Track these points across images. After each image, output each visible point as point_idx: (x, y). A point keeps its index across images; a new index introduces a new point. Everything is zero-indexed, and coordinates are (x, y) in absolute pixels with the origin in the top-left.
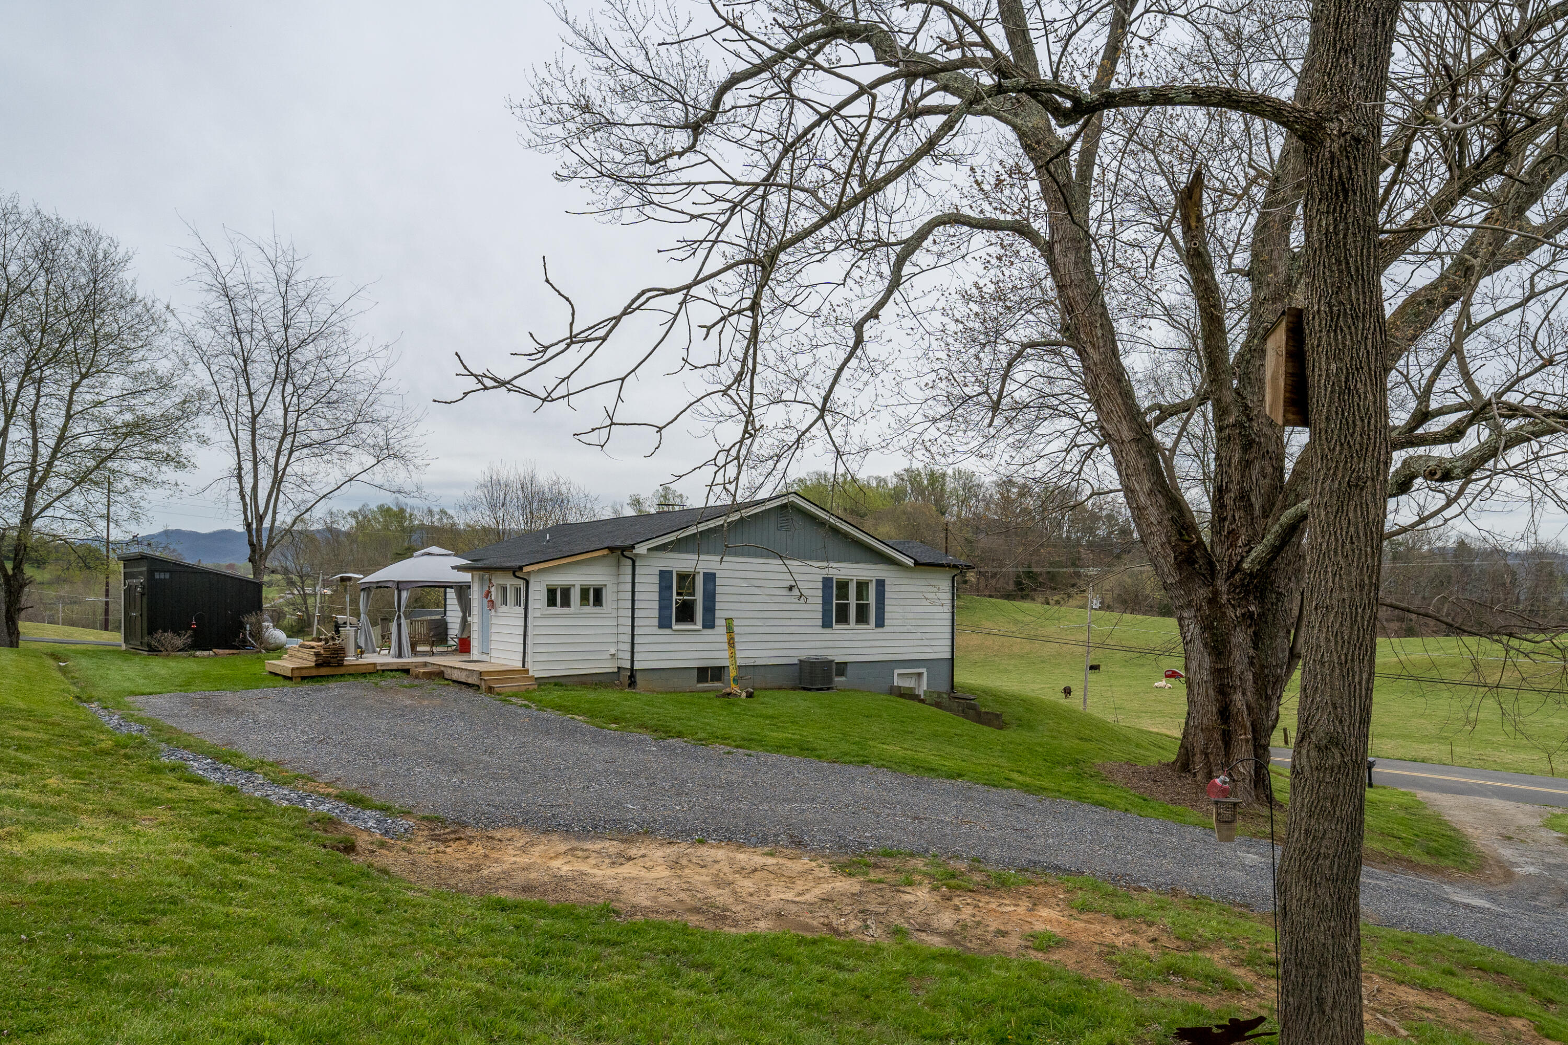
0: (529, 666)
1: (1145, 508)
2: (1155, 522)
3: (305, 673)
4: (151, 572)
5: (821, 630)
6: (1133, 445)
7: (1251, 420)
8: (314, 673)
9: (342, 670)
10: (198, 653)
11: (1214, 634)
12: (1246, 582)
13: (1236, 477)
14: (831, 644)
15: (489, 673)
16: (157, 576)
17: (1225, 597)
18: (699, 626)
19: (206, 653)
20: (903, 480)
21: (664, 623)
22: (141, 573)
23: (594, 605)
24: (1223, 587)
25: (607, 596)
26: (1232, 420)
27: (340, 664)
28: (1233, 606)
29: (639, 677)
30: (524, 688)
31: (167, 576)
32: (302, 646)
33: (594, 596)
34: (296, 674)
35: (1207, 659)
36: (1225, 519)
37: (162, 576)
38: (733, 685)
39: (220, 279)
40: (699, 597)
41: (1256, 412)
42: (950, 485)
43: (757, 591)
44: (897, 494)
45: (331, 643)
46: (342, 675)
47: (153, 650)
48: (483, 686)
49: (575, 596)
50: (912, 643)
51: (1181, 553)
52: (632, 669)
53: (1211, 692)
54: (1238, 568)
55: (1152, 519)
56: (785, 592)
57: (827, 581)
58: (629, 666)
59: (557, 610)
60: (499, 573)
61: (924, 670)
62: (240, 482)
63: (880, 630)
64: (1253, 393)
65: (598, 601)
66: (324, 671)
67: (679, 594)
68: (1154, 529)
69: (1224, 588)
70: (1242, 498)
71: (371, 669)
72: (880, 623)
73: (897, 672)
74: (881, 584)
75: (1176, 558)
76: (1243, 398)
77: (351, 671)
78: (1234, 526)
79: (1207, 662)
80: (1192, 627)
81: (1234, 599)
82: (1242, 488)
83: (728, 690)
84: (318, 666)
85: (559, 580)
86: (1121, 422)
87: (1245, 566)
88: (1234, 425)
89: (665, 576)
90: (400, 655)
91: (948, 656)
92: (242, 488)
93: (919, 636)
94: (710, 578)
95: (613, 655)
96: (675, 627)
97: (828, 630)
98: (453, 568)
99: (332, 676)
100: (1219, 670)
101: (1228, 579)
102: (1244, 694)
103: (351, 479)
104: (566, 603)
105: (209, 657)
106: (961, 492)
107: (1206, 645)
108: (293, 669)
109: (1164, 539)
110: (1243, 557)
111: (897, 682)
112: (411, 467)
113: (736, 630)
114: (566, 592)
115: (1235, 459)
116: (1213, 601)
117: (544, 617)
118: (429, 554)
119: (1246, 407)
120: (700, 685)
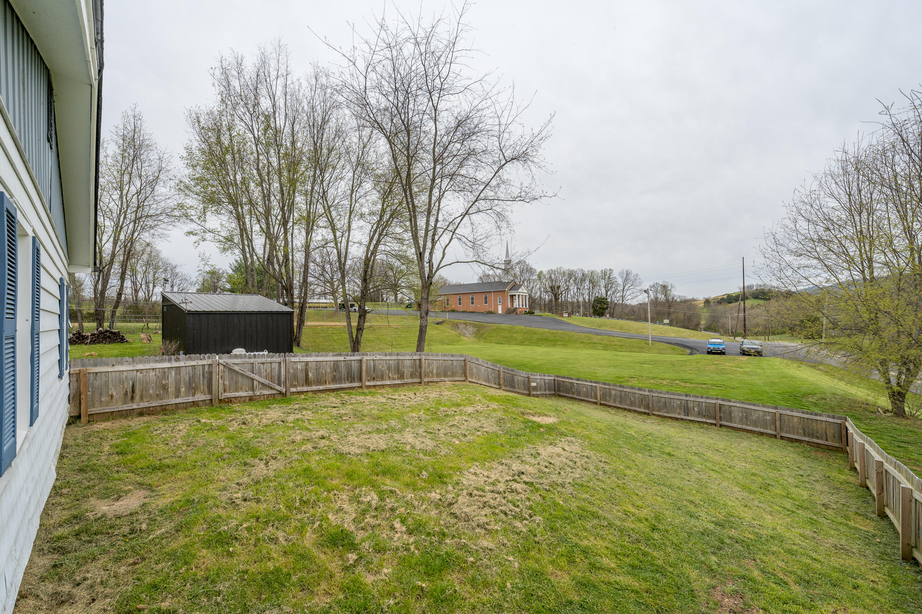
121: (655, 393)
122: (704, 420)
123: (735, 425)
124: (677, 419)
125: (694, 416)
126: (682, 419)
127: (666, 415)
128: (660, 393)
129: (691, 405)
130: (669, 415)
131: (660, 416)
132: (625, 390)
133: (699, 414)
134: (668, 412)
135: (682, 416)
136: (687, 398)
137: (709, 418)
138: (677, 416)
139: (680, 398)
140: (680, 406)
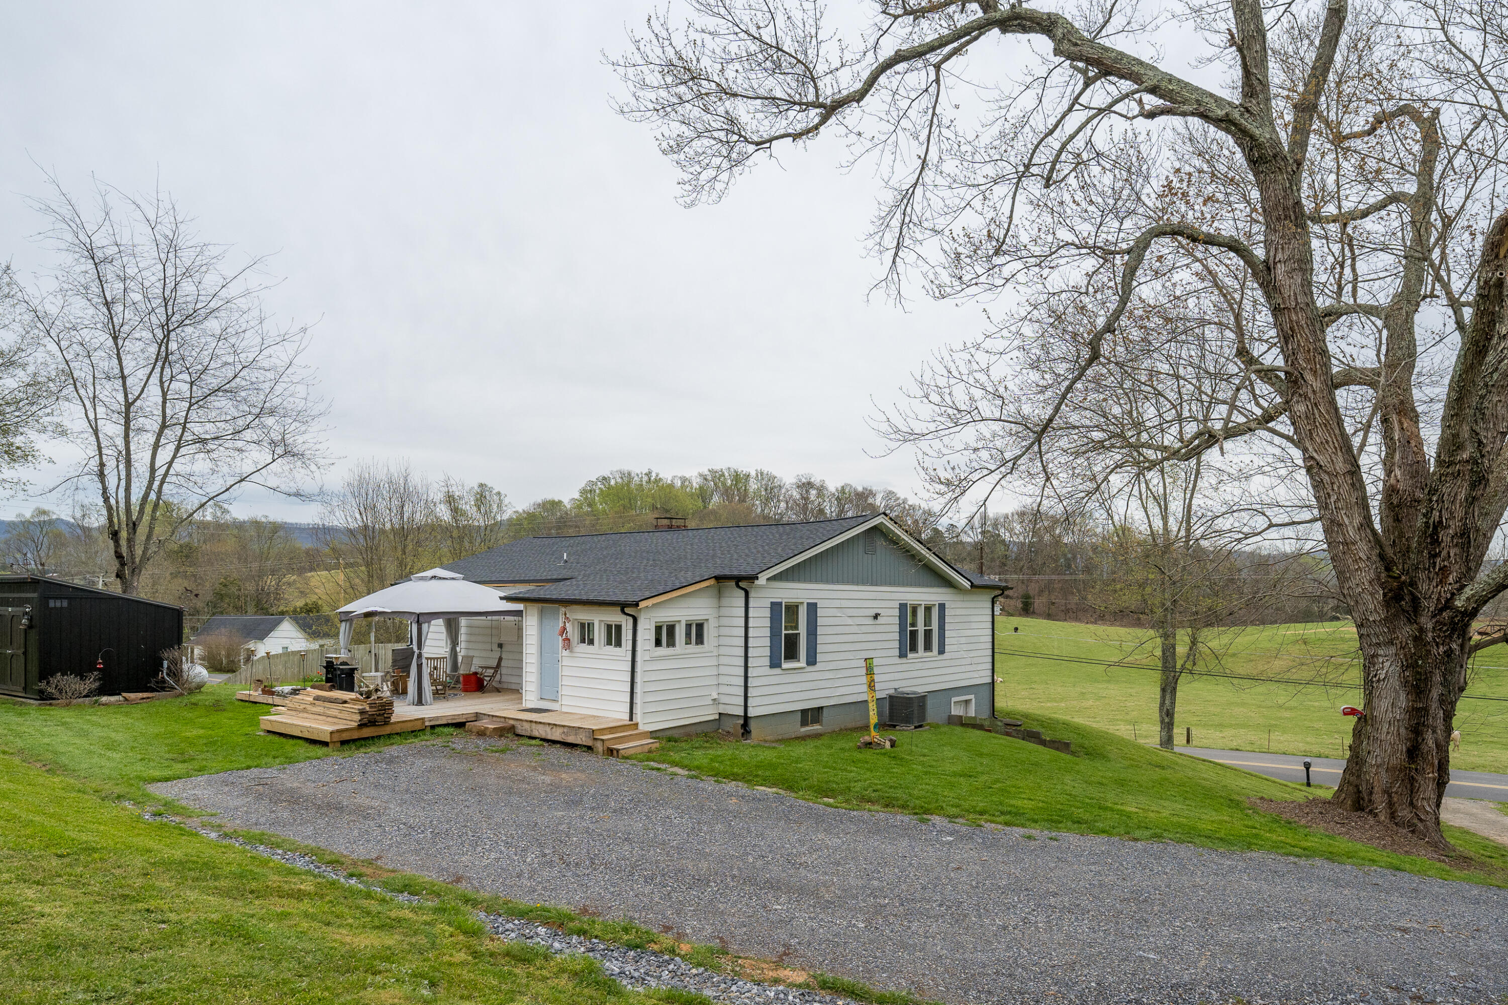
0: (638, 718)
1: (1354, 543)
2: (1364, 557)
3: (346, 736)
4: (45, 599)
5: (898, 660)
6: (1348, 478)
7: (1483, 456)
8: (356, 735)
9: (387, 730)
10: (104, 699)
11: (1418, 673)
12: (1456, 620)
13: (1459, 513)
14: (906, 675)
15: (602, 731)
16: (52, 604)
17: (1430, 635)
18: (802, 663)
19: (113, 699)
20: (706, 479)
21: (775, 664)
22: (27, 601)
23: (697, 644)
24: (1427, 622)
25: (709, 632)
26: (1465, 456)
27: (387, 722)
28: (1437, 645)
29: (753, 725)
30: (646, 748)
31: (65, 604)
32: (317, 698)
33: (697, 633)
34: (336, 738)
35: (1403, 696)
36: (1437, 555)
37: (58, 604)
38: (873, 733)
39: (82, 237)
40: (802, 630)
41: (1488, 449)
42: (753, 486)
43: (849, 621)
44: (703, 494)
45: (374, 697)
46: (389, 736)
47: (44, 697)
48: (599, 746)
49: (680, 633)
50: (963, 669)
51: (1391, 590)
52: (746, 718)
53: (1403, 731)
54: (1448, 605)
55: (1361, 555)
56: (871, 621)
57: (903, 607)
58: (741, 712)
59: (663, 651)
60: (575, 607)
61: (972, 697)
62: (103, 482)
63: (941, 657)
64: (1487, 429)
65: (700, 640)
66: (367, 732)
67: (786, 629)
68: (1361, 565)
69: (1430, 626)
70: (1462, 535)
71: (418, 726)
72: (942, 651)
73: (954, 699)
74: (942, 607)
75: (1385, 595)
76: (1477, 434)
77: (397, 729)
78: (1446, 563)
79: (1403, 701)
80: (1387, 664)
81: (1439, 637)
82: (1465, 524)
83: (867, 739)
84: (361, 726)
85: (666, 615)
86: (1336, 454)
87: (1458, 603)
88: (1468, 461)
89: (775, 607)
90: (420, 702)
91: (989, 680)
92: (105, 490)
93: (968, 661)
94: (812, 608)
95: (714, 700)
96: (785, 665)
97: (904, 660)
98: (501, 598)
99: (379, 737)
100: (1418, 710)
101: (1434, 616)
102: (1434, 732)
103: (242, 480)
104: (671, 643)
105: (118, 705)
106: (763, 493)
107: (1405, 683)
108: (332, 733)
109: (1373, 576)
110: (1453, 594)
111: (956, 711)
112: (313, 467)
113: (876, 670)
114: (671, 629)
115: (1462, 496)
116: (1418, 639)
117: (653, 659)
118: (434, 577)
119: (1480, 442)
120: (803, 729)
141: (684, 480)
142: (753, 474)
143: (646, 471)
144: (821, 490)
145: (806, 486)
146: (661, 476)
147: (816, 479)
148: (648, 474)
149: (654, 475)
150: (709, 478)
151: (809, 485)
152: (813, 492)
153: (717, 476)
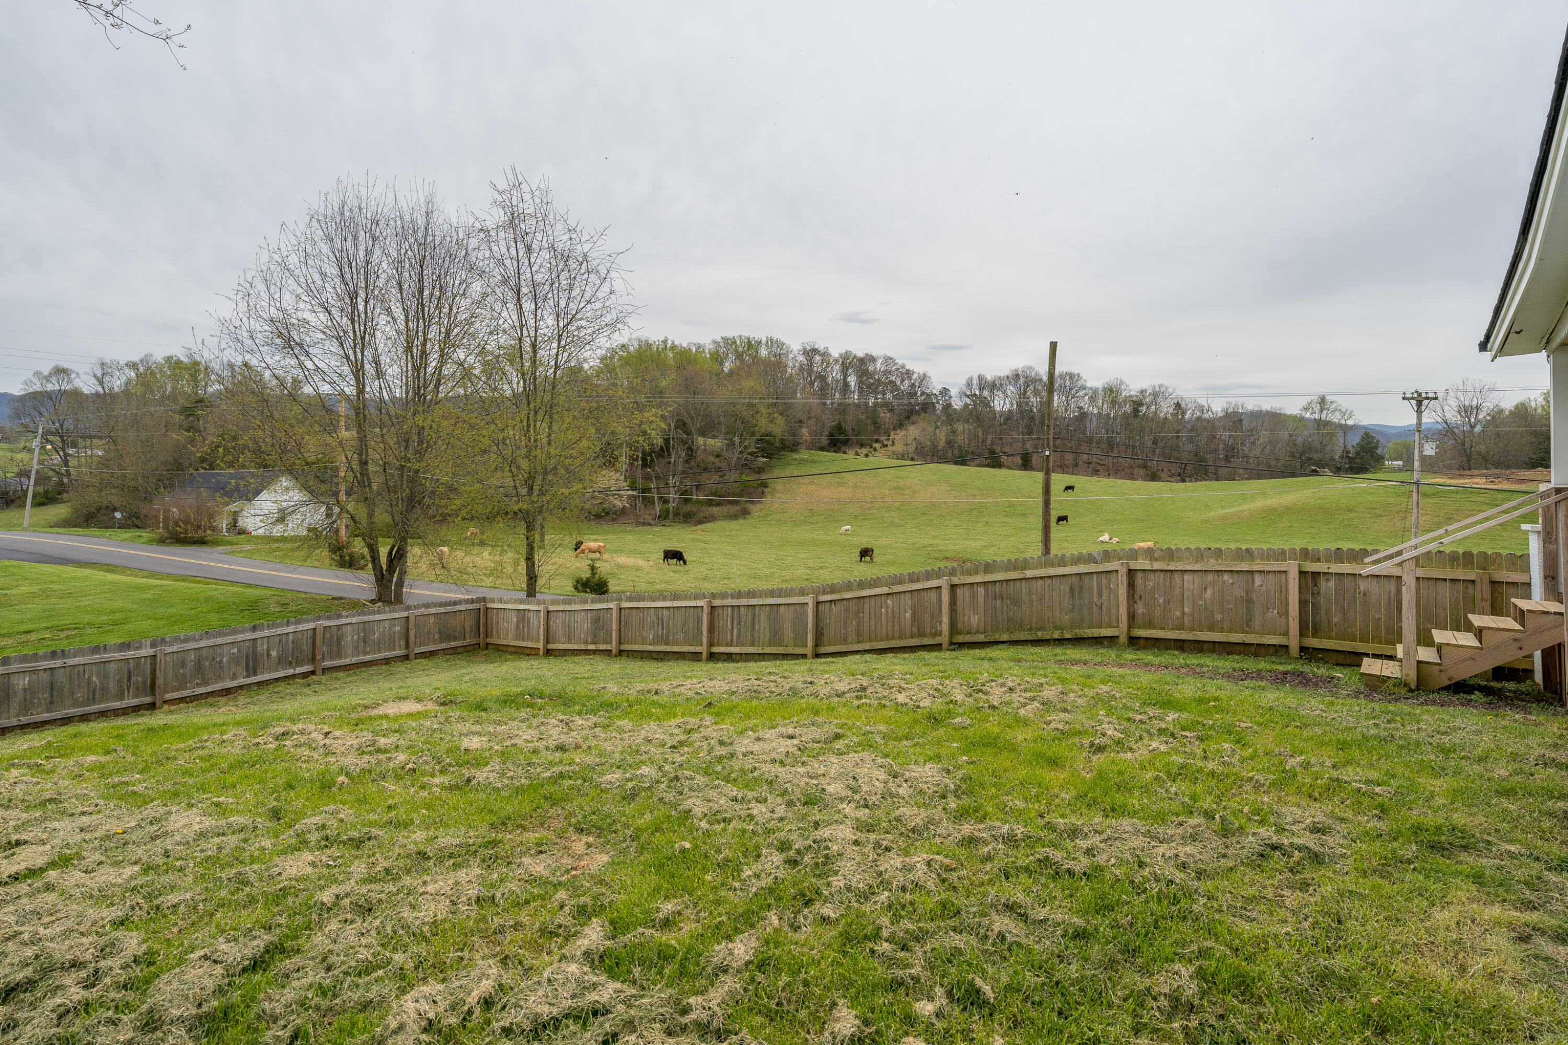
20: (719, 345)
42: (764, 350)
44: (717, 358)
121: (170, 644)
122: (291, 672)
123: (347, 661)
124: (227, 692)
125: (270, 670)
126: (241, 687)
127: (202, 690)
128: (186, 641)
129: (262, 648)
130: (209, 689)
131: (182, 700)
132: (71, 662)
133: (282, 662)
134: (205, 683)
135: (242, 681)
136: (257, 635)
137: (299, 663)
138: (230, 684)
139: (240, 637)
140: (235, 660)
141: (698, 346)
142: (764, 340)
143: (662, 339)
144: (825, 355)
145: (810, 353)
146: (677, 343)
147: (821, 346)
148: (665, 342)
149: (670, 343)
150: (722, 344)
151: (815, 351)
152: (818, 358)
153: (729, 343)
